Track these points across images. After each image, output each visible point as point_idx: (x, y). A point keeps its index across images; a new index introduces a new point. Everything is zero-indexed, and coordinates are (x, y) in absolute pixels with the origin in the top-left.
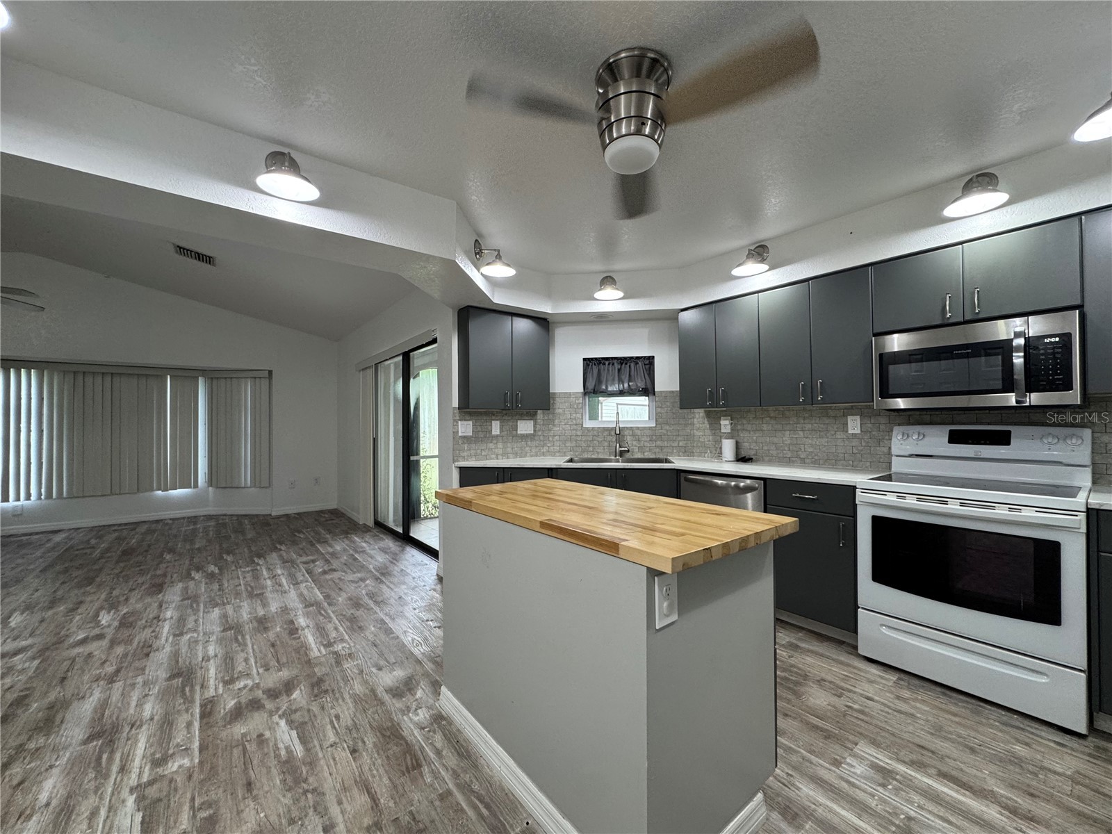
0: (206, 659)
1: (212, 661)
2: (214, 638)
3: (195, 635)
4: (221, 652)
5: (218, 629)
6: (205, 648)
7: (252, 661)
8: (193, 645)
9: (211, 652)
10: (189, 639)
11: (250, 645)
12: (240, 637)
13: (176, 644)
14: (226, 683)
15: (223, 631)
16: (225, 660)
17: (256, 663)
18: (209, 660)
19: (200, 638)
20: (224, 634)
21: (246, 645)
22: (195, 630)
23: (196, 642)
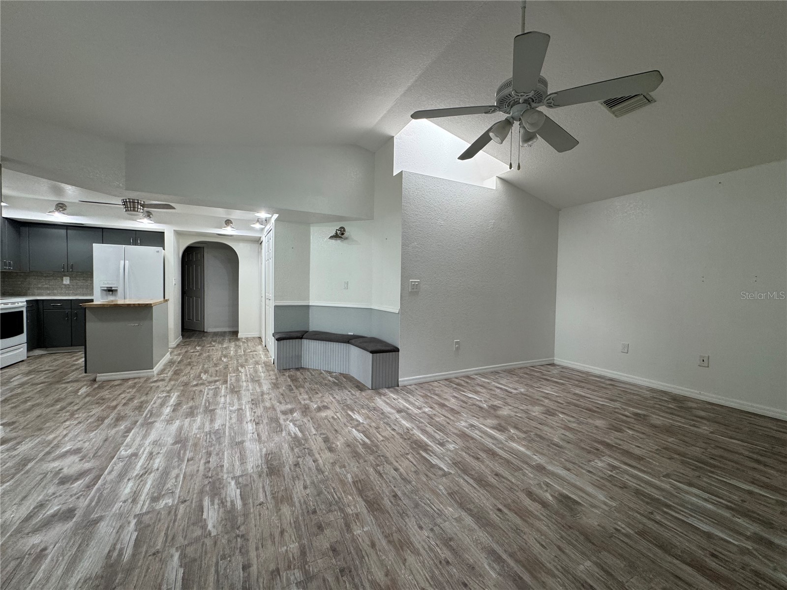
0: (225, 396)
1: (223, 394)
2: (221, 405)
3: (231, 408)
4: (218, 398)
5: (218, 411)
6: (226, 401)
7: (205, 394)
8: (231, 403)
9: (223, 400)
10: (234, 406)
11: (204, 400)
12: (207, 404)
13: (240, 404)
14: (218, 388)
15: (215, 409)
16: (217, 395)
17: (204, 393)
18: (224, 395)
19: (228, 406)
20: (215, 407)
21: (206, 400)
22: (231, 411)
23: (230, 404)
